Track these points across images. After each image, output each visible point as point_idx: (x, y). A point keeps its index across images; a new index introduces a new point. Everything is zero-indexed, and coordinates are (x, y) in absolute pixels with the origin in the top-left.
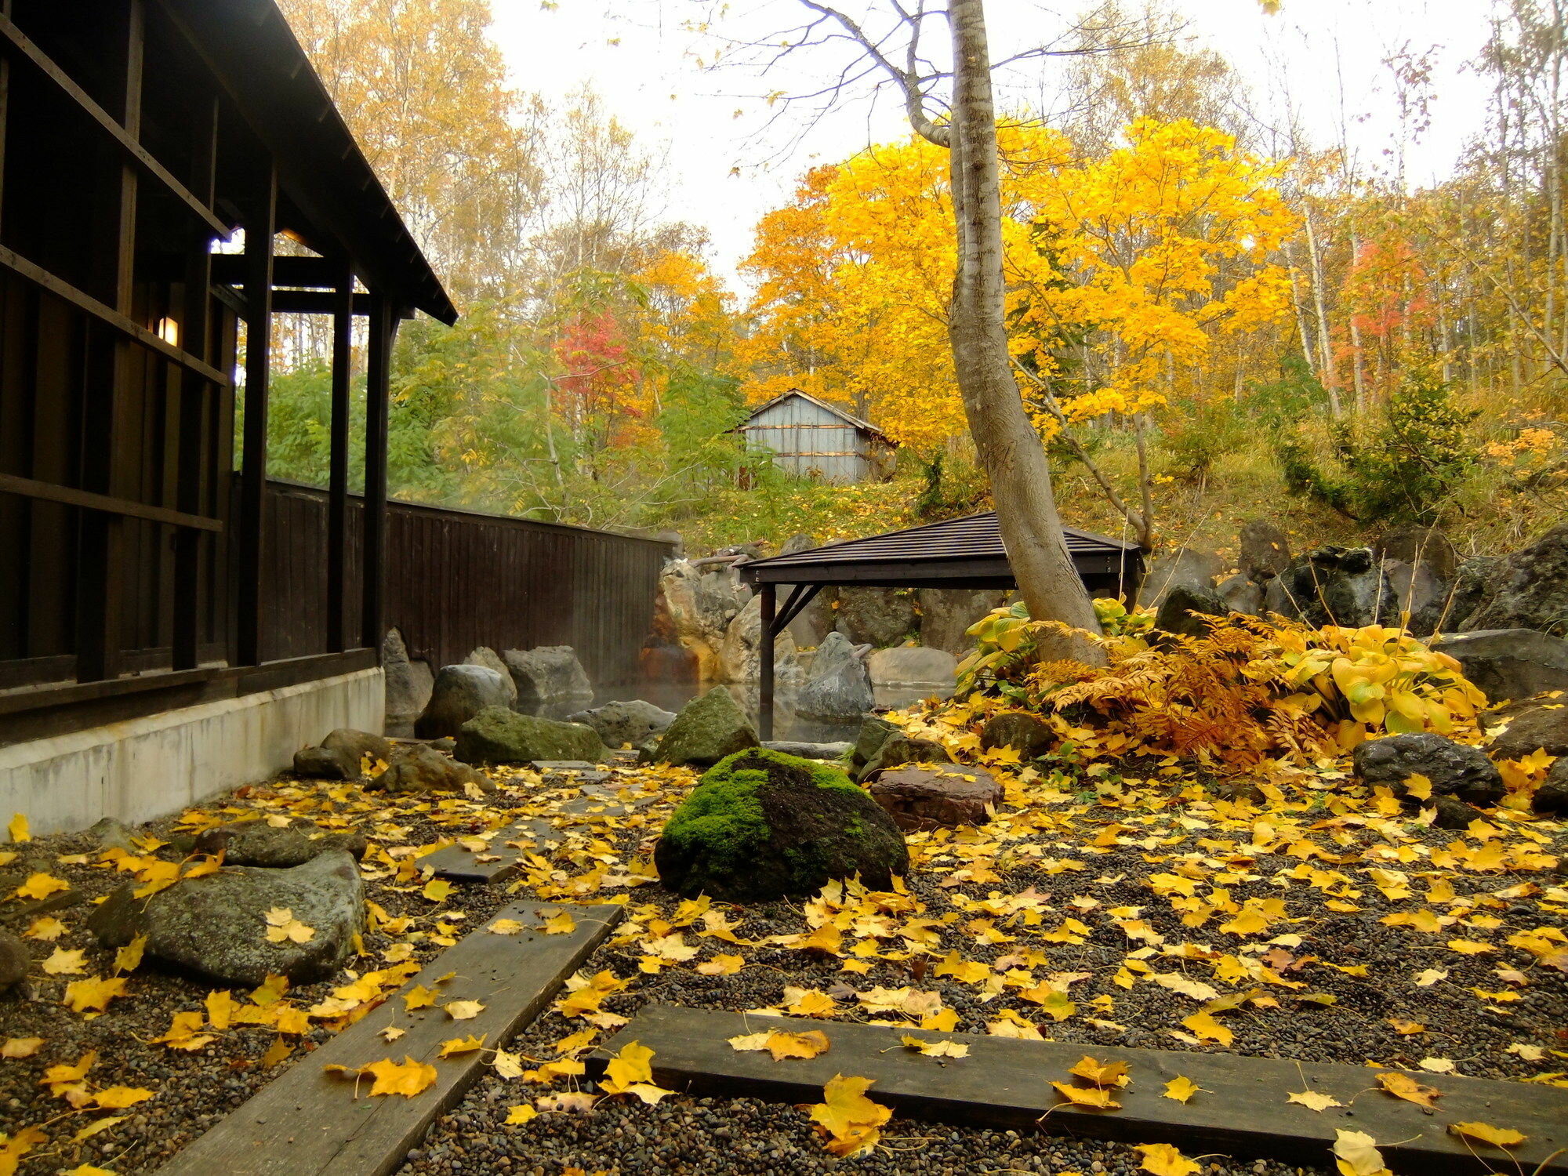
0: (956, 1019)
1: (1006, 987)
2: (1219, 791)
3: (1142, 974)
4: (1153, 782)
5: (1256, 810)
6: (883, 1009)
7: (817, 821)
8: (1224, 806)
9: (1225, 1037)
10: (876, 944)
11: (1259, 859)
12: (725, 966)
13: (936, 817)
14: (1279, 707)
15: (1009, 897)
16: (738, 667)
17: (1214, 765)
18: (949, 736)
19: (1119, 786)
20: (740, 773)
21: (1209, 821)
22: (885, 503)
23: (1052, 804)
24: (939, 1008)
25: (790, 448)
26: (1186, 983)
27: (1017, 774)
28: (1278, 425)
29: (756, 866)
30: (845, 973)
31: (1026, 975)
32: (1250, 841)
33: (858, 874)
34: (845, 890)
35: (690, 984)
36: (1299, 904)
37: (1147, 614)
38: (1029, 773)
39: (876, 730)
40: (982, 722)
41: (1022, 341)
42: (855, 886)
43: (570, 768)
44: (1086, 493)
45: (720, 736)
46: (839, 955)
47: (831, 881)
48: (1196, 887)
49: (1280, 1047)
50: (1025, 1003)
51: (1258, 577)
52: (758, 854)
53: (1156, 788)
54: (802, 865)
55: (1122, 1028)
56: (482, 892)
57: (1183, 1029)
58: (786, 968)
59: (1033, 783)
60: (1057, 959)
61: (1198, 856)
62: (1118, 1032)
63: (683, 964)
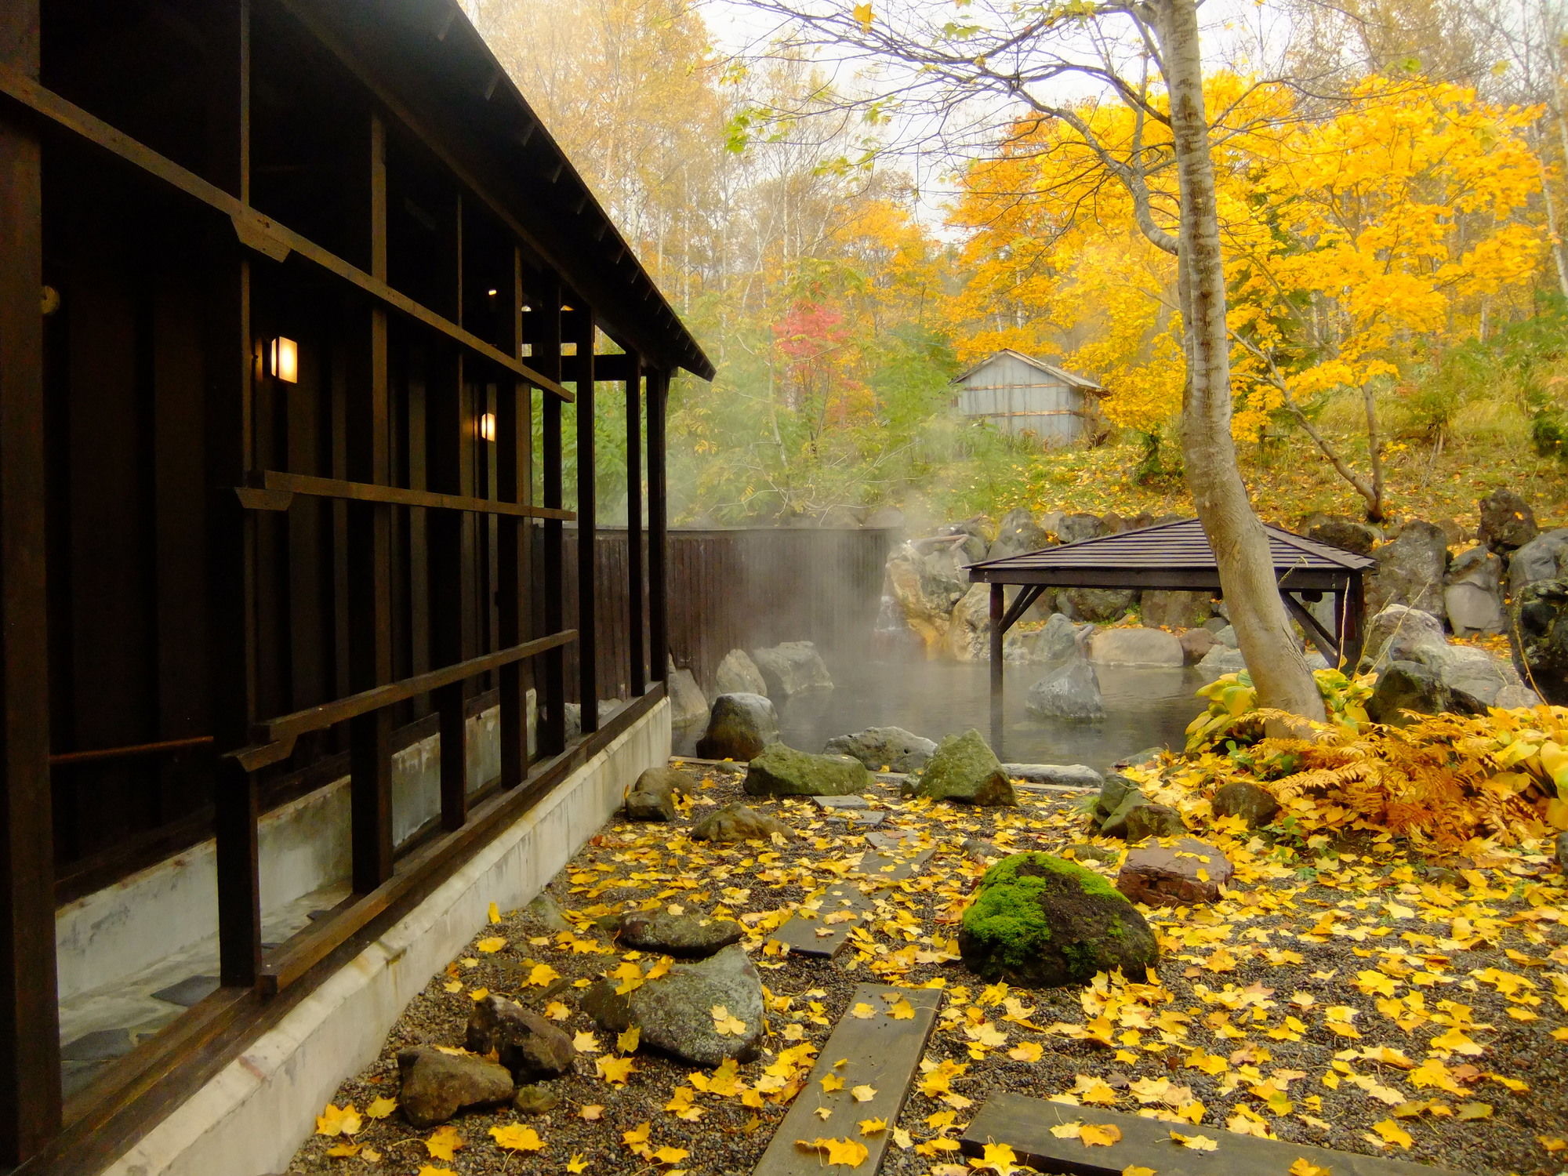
0: (1204, 1110)
1: (1240, 1083)
2: (1427, 873)
3: (1345, 1075)
4: (1367, 859)
5: (1460, 897)
6: (1149, 1100)
7: (1087, 924)
8: (1431, 891)
9: (1406, 1141)
10: (1138, 1035)
11: (1454, 955)
12: (1028, 1053)
13: (1176, 895)
14: (1489, 787)
15: (1240, 990)
16: (964, 648)
17: (1426, 842)
18: (1183, 801)
19: (1337, 862)
20: (1023, 879)
21: (1416, 908)
22: (1103, 471)
23: (1277, 879)
24: (1191, 1100)
25: (1003, 408)
26: (1380, 1088)
27: (1245, 842)
28: (1528, 364)
29: (1041, 960)
30: (1118, 1063)
31: (1255, 1071)
32: (1449, 935)
33: (1120, 968)
34: (1110, 981)
35: (1007, 1069)
36: (1483, 1009)
37: (1366, 684)
38: (1256, 843)
39: (1117, 786)
40: (1212, 786)
41: (1243, 313)
42: (1118, 977)
43: (848, 808)
44: (1312, 456)
45: (975, 778)
46: (1113, 1045)
47: (1099, 973)
48: (1396, 988)
49: (1447, 1154)
50: (1255, 1097)
51: (1499, 549)
52: (1042, 950)
53: (1369, 866)
54: (1076, 960)
55: (1327, 1126)
56: (828, 967)
57: (1373, 1132)
58: (1073, 1054)
59: (1260, 854)
60: (1281, 1056)
61: (1400, 951)
62: (1324, 1131)
63: (998, 1049)
